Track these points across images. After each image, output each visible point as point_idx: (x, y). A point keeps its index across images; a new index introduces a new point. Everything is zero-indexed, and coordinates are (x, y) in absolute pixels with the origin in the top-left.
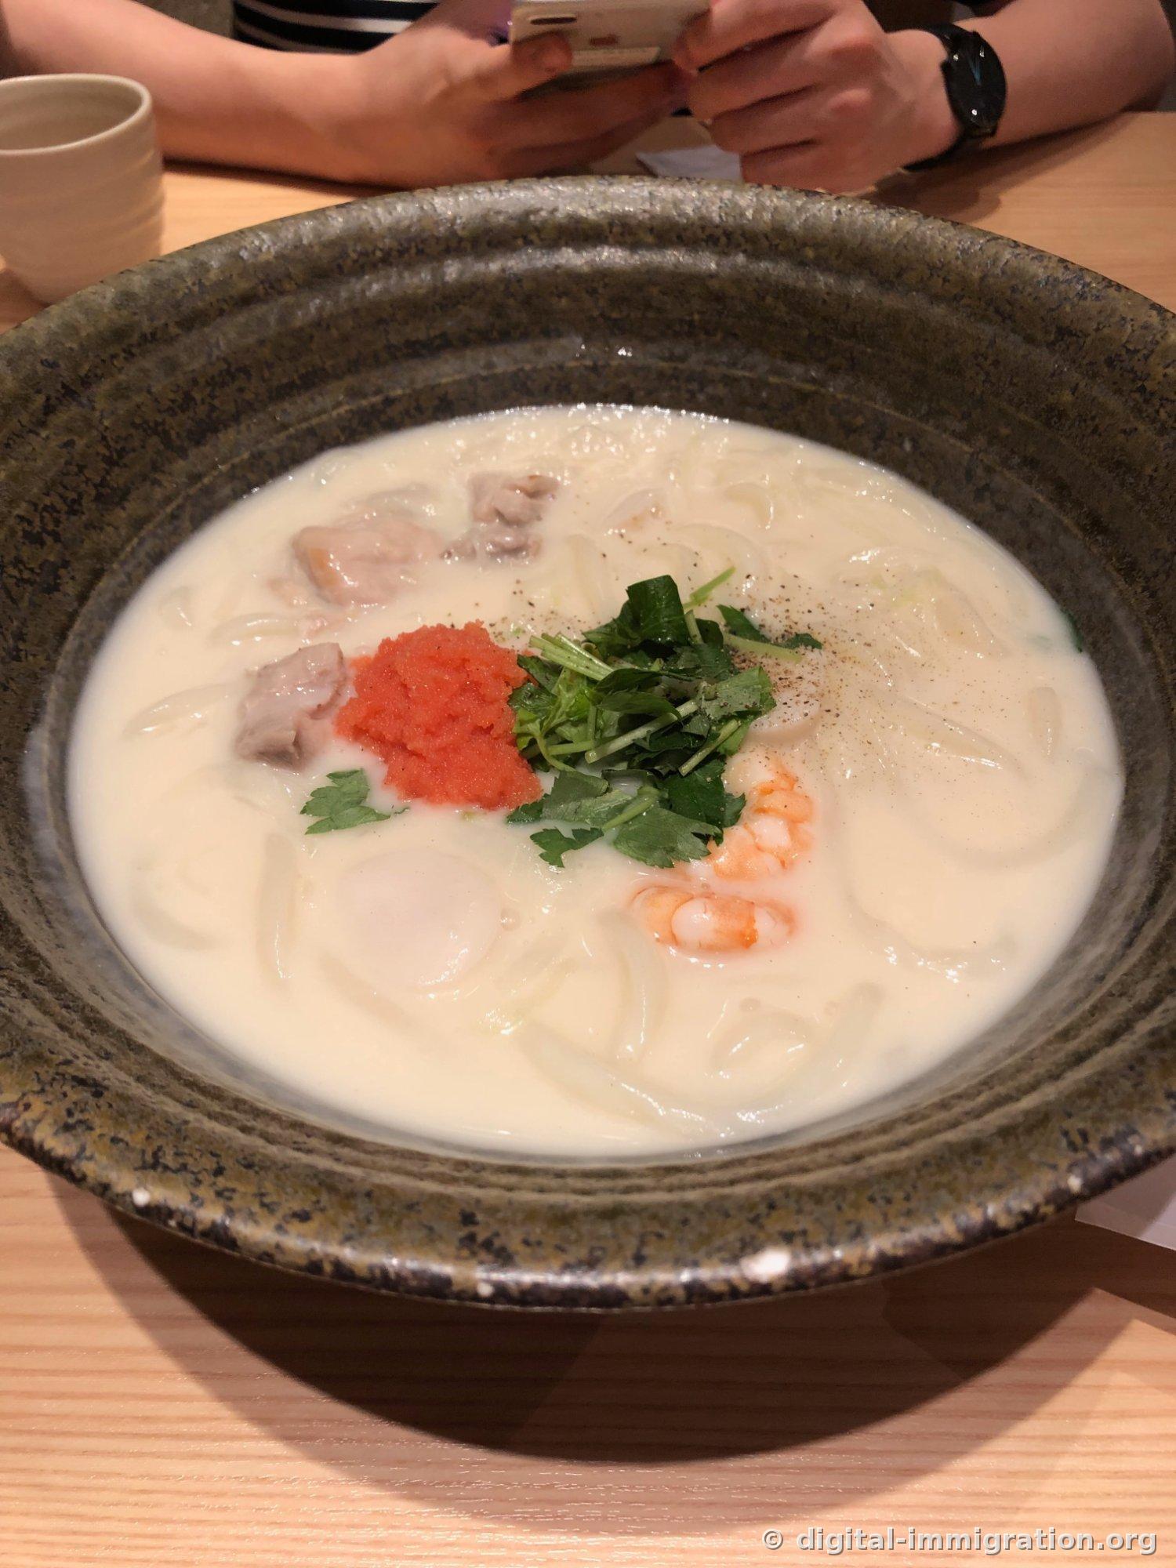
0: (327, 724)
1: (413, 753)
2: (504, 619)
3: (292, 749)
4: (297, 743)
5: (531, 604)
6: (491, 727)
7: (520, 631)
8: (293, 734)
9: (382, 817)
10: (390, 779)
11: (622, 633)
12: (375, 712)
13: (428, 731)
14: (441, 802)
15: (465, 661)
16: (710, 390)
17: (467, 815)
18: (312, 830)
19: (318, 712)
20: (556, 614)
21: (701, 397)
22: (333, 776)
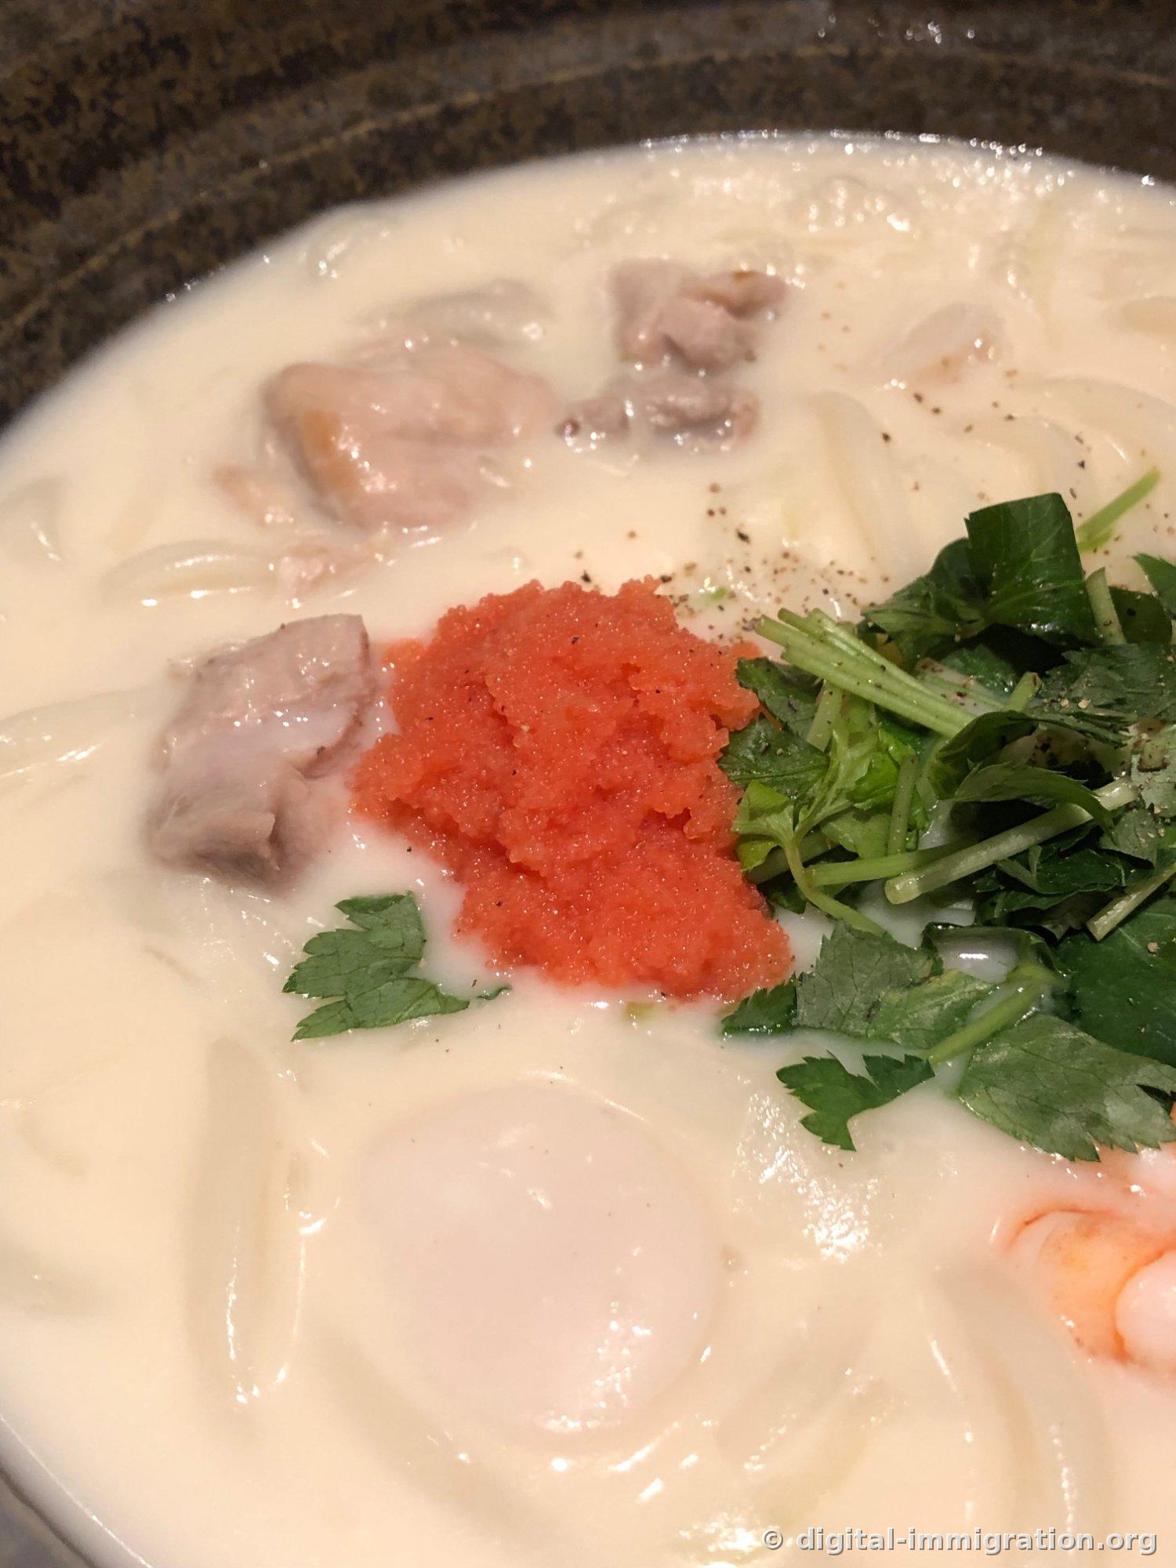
0: (335, 789)
1: (519, 869)
2: (690, 568)
3: (265, 851)
4: (276, 839)
5: (743, 537)
6: (686, 815)
7: (724, 596)
8: (267, 822)
9: (450, 1005)
10: (469, 921)
11: (945, 610)
12: (438, 774)
13: (552, 824)
14: (577, 981)
15: (629, 669)
16: (1077, 110)
17: (634, 1011)
18: (307, 1029)
19: (318, 764)
20: (796, 560)
21: (1059, 124)
22: (351, 906)
